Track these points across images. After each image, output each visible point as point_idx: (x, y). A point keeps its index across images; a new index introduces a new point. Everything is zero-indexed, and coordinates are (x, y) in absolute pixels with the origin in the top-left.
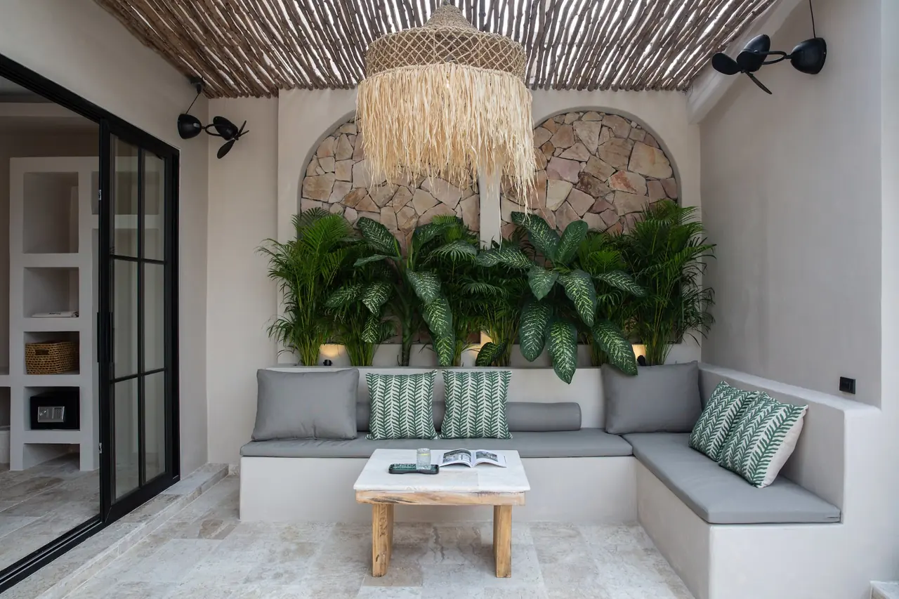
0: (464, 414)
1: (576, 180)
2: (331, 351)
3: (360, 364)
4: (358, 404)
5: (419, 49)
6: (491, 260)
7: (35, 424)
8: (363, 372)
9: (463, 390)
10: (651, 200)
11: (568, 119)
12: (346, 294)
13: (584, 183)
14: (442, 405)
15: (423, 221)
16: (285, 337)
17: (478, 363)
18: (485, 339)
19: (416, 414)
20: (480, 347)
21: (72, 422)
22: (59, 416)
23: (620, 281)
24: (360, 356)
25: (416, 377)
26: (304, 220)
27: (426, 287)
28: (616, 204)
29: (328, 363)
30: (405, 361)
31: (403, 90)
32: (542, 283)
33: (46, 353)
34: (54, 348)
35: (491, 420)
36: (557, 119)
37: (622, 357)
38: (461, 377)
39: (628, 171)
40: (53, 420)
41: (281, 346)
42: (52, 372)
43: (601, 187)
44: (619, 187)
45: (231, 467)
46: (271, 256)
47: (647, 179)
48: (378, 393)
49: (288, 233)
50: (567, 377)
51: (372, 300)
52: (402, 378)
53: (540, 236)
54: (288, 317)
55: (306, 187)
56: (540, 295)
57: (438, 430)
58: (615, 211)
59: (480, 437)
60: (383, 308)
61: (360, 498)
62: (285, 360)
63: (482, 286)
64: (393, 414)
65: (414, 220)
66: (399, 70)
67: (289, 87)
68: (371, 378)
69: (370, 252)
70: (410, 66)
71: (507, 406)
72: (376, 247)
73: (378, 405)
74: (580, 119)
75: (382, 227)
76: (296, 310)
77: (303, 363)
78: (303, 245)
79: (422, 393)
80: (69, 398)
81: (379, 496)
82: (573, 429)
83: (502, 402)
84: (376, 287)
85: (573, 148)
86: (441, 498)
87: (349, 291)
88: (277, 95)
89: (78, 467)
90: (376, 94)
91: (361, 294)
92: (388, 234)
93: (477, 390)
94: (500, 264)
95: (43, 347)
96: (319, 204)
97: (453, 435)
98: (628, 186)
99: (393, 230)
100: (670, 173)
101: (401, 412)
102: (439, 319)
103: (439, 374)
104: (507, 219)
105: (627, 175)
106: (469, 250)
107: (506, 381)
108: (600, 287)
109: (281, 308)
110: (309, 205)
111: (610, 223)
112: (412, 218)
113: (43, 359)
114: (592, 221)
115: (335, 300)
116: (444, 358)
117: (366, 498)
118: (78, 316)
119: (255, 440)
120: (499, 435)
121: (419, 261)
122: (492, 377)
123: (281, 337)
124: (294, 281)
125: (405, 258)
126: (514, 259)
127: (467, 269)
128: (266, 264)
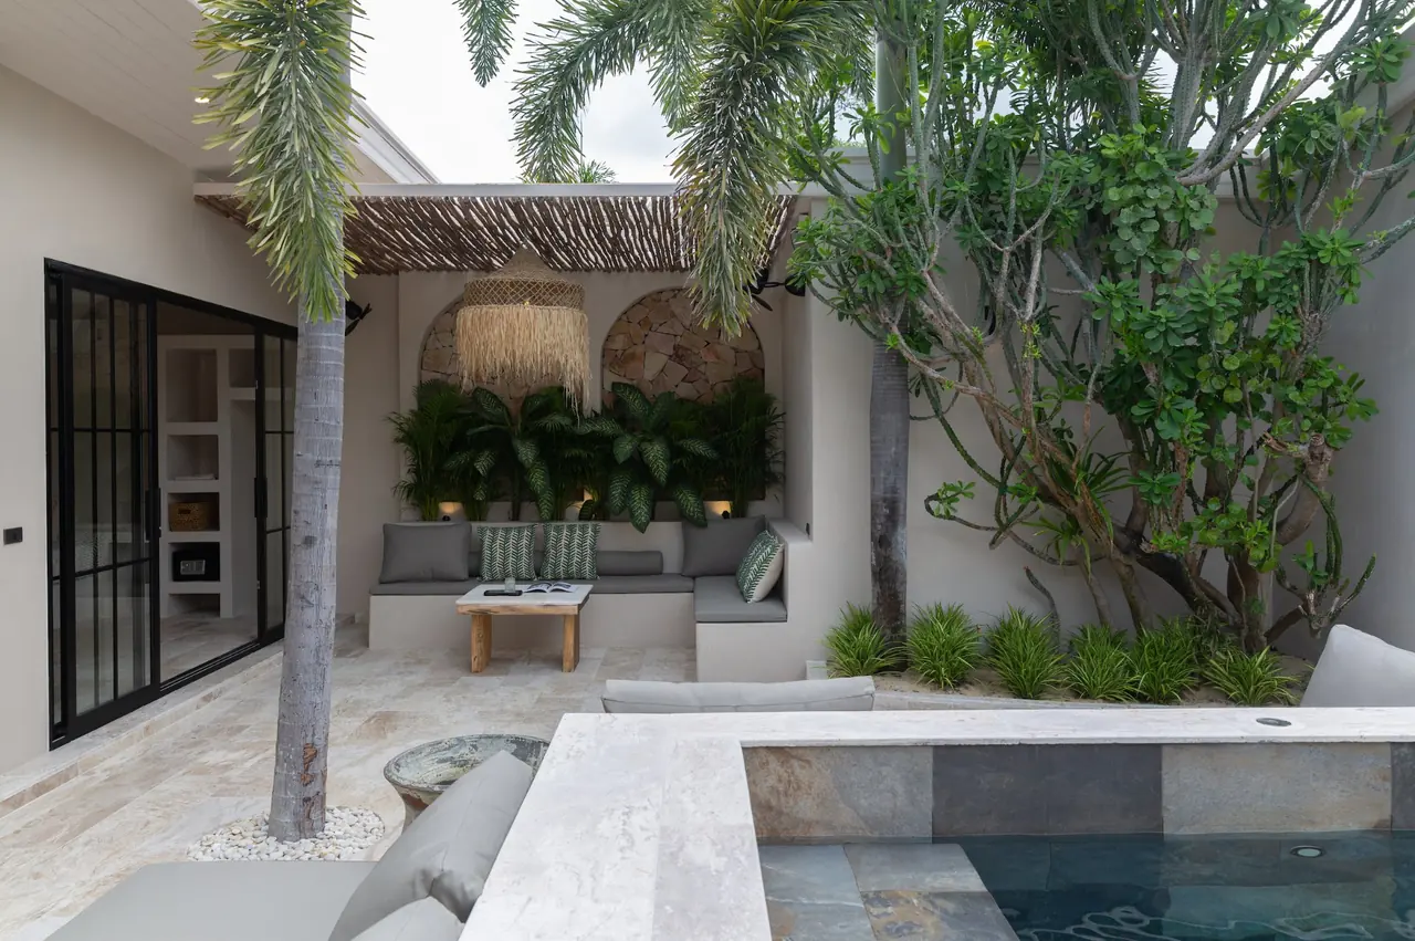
0: (559, 559)
1: (672, 352)
2: (449, 508)
3: (475, 520)
4: (470, 553)
5: (499, 293)
6: (586, 429)
7: (177, 576)
8: (475, 525)
9: (558, 540)
10: (740, 370)
11: (664, 297)
12: (463, 458)
13: (679, 355)
14: (540, 553)
15: (531, 393)
16: (408, 496)
17: (581, 517)
18: (588, 497)
19: (518, 558)
20: (582, 503)
21: (213, 574)
22: (199, 568)
23: (699, 447)
24: (475, 512)
25: (520, 530)
26: (426, 391)
27: (526, 453)
28: (708, 374)
29: (446, 518)
30: (516, 517)
31: (487, 324)
32: (624, 449)
33: (188, 512)
34: (195, 508)
35: (581, 563)
36: (654, 297)
37: (694, 512)
38: (558, 529)
39: (719, 343)
40: (194, 572)
41: (404, 504)
42: (195, 529)
43: (693, 358)
44: (711, 359)
45: (357, 616)
46: (393, 424)
47: (736, 351)
48: (487, 542)
49: (408, 403)
50: (642, 528)
51: (482, 465)
52: (507, 530)
53: (635, 405)
54: (409, 479)
55: (425, 359)
56: (621, 458)
57: (538, 575)
58: (707, 381)
59: (572, 578)
60: (491, 471)
61: (460, 610)
62: (408, 518)
63: (575, 452)
64: (499, 560)
65: (525, 390)
66: (485, 308)
67: (408, 270)
68: (482, 531)
69: (482, 422)
70: (493, 305)
71: (596, 553)
72: (487, 417)
73: (487, 552)
74: (675, 296)
75: (495, 397)
76: (417, 472)
77: (424, 519)
78: (422, 413)
79: (524, 541)
80: (210, 553)
81: (474, 608)
82: (657, 573)
83: (591, 549)
84: (487, 453)
85: (669, 322)
86: (519, 610)
87: (464, 455)
88: (397, 274)
89: (219, 615)
90: (469, 324)
91: (473, 460)
92: (500, 404)
93: (571, 539)
94: (593, 432)
95: (185, 507)
96: (438, 376)
97: (550, 577)
98: (718, 358)
99: (506, 400)
100: (757, 345)
101: (505, 558)
102: (538, 480)
103: (539, 528)
104: (608, 387)
105: (718, 348)
106: (566, 421)
107: (595, 531)
108: (675, 452)
109: (404, 471)
110: (428, 376)
111: (702, 392)
112: (523, 388)
113: (186, 517)
114: (684, 391)
115: (451, 464)
116: (546, 513)
117: (465, 610)
118: (217, 478)
119: (381, 583)
120: (588, 577)
121: (525, 429)
122: (583, 529)
123: (405, 495)
124: (415, 447)
125: (513, 425)
126: (607, 427)
127: (565, 437)
128: (390, 431)
